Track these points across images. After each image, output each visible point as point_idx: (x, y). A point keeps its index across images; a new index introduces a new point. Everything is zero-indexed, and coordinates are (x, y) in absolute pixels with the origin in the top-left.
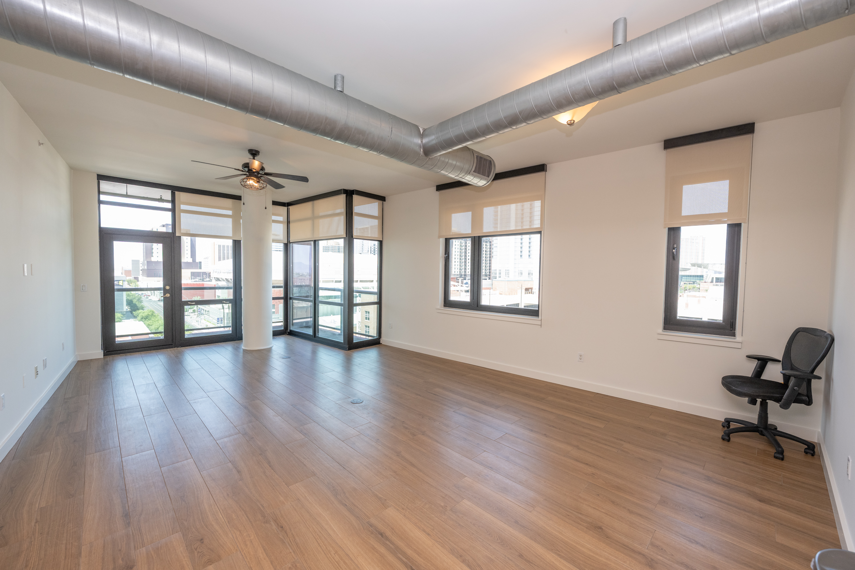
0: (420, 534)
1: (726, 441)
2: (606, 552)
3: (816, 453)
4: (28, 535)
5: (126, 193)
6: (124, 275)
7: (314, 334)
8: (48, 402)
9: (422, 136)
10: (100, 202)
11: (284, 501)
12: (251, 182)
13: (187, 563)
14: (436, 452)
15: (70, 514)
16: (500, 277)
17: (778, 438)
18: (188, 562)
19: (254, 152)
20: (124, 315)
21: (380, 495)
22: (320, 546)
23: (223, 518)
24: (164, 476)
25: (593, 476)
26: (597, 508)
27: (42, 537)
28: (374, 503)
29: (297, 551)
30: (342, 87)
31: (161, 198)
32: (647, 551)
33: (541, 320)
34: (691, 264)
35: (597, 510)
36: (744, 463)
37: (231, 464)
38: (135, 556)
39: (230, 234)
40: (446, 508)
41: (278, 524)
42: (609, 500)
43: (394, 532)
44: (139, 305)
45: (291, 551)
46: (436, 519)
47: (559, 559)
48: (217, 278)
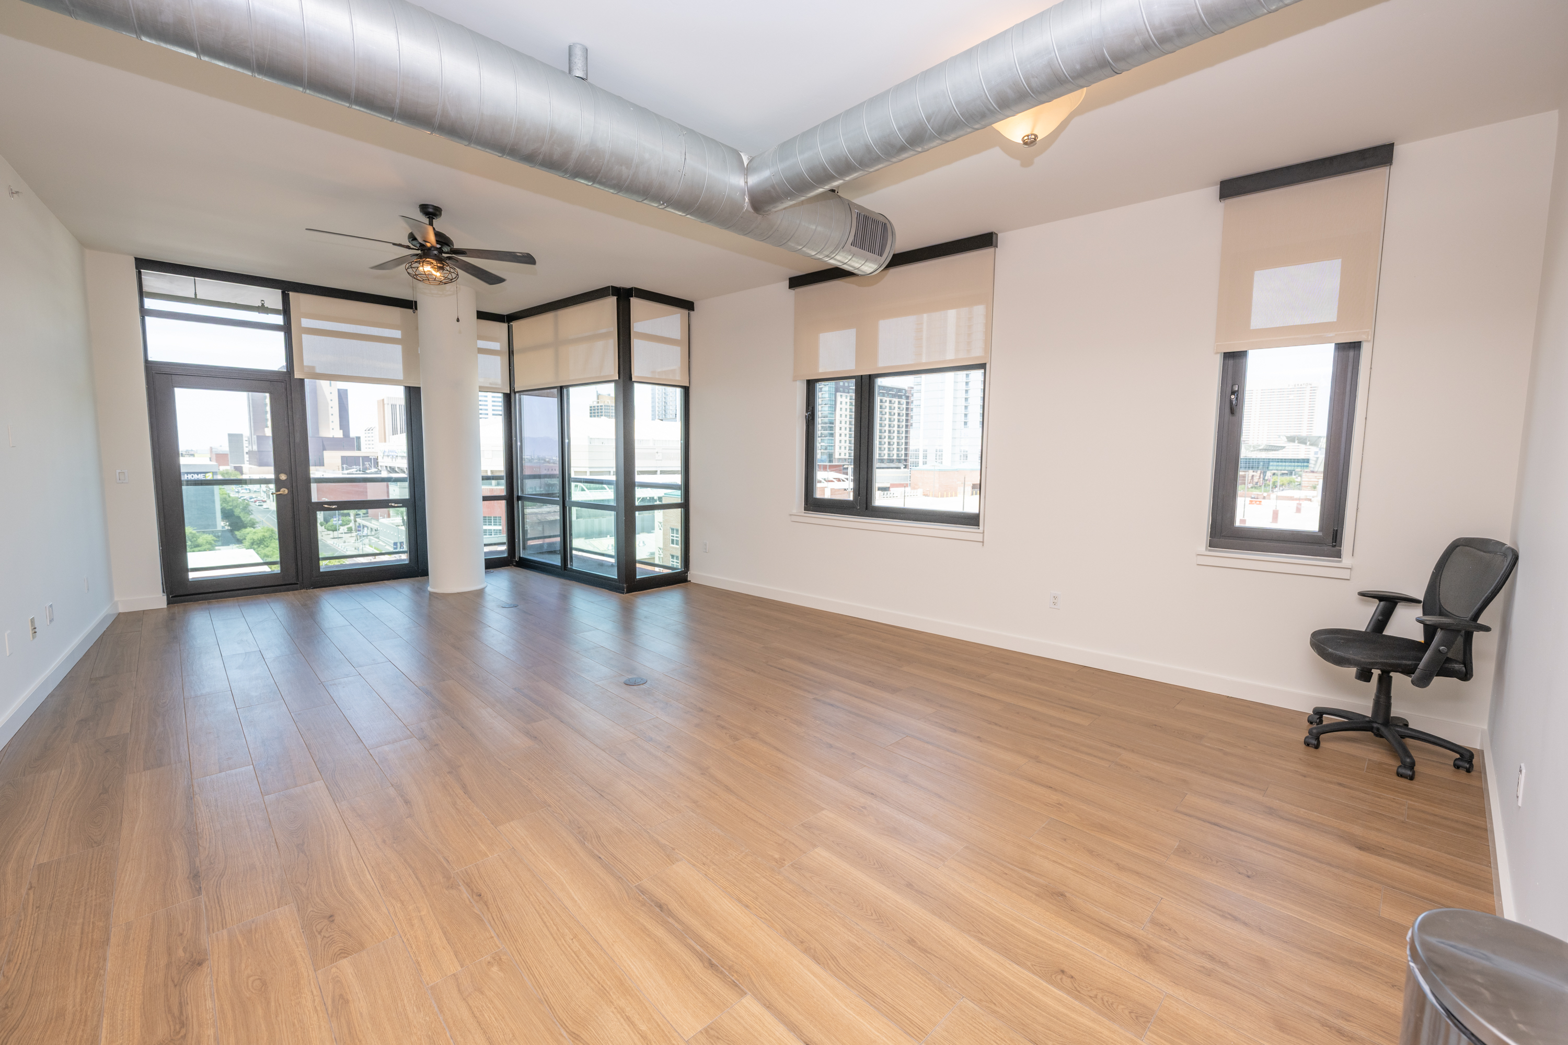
0: (730, 905)
1: (1312, 747)
2: (1067, 935)
3: (1475, 768)
4: (13, 909)
5: (194, 295)
6: (214, 463)
7: (563, 564)
8: (60, 685)
9: (747, 171)
10: (144, 312)
11: (487, 852)
12: (427, 268)
13: (301, 954)
14: (773, 767)
15: (93, 874)
16: (925, 463)
17: (1409, 741)
18: (303, 954)
19: (431, 210)
20: (218, 537)
21: (664, 842)
22: (546, 926)
23: (373, 880)
24: (269, 810)
25: (1059, 808)
26: (1060, 861)
27: (39, 912)
28: (651, 854)
29: (504, 934)
30: (585, 69)
31: (263, 304)
32: (1141, 932)
33: (983, 533)
34: (1287, 438)
35: (1060, 864)
36: (1340, 784)
37: (393, 789)
38: (208, 945)
39: (400, 376)
40: (783, 862)
41: (472, 890)
42: (1084, 848)
43: (683, 903)
44: (246, 518)
45: (493, 934)
46: (764, 880)
47: (980, 946)
48: (390, 467)
